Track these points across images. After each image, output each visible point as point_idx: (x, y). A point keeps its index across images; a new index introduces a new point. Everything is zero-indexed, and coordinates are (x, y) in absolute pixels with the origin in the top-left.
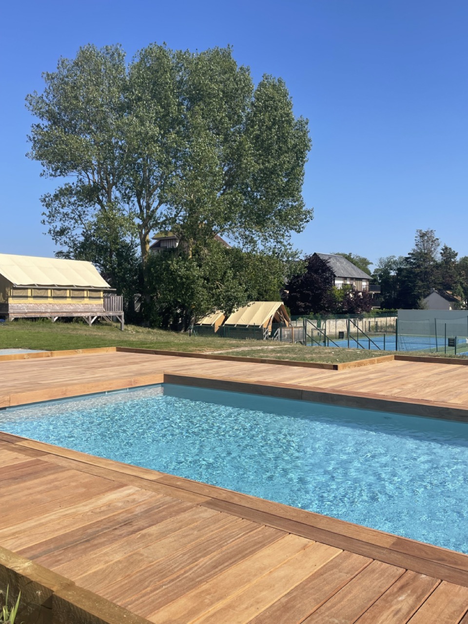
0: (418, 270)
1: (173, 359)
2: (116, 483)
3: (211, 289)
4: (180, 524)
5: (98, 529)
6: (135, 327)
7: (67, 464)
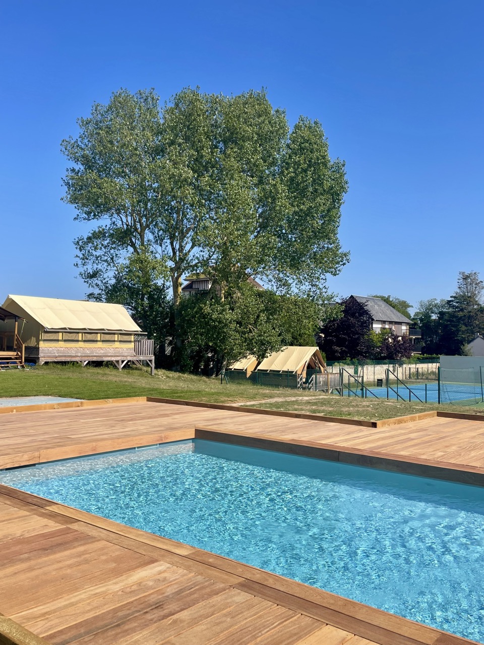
0: (461, 314)
1: (205, 411)
2: (147, 557)
3: (244, 333)
4: (212, 609)
5: (128, 612)
6: (166, 372)
7: (97, 534)
